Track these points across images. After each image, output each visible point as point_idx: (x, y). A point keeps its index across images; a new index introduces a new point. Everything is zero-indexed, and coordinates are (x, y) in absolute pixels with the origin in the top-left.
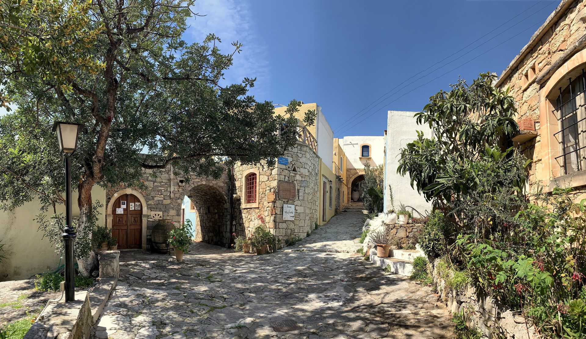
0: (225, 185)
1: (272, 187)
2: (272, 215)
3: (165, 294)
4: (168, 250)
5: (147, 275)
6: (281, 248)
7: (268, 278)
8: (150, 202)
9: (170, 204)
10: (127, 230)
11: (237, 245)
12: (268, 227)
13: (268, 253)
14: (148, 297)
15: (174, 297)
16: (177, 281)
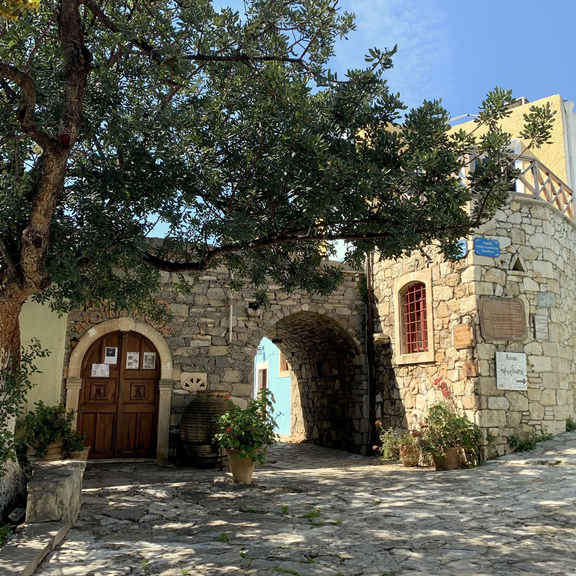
0: (355, 313)
1: (463, 312)
2: (468, 378)
3: (190, 551)
4: (219, 460)
5: (156, 512)
6: (497, 456)
7: (462, 520)
8: (179, 352)
9: (226, 356)
10: (115, 414)
11: (386, 449)
12: (460, 405)
13: (463, 466)
14: (147, 560)
15: (212, 556)
16: (224, 523)
